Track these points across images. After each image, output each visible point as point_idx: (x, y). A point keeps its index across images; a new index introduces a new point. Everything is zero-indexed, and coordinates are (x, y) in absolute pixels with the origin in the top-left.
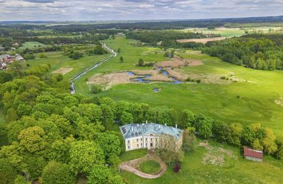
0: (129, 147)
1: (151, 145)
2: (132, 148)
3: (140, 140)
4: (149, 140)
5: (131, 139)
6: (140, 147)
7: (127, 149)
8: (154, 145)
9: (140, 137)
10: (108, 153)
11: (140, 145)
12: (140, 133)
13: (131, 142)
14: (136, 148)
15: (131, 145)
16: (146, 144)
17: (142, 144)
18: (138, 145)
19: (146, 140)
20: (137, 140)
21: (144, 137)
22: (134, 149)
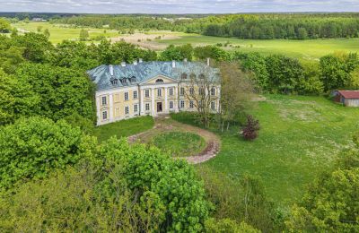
0: (105, 116)
1: (160, 107)
2: (112, 118)
3: (131, 96)
4: (153, 95)
5: (111, 94)
6: (132, 115)
7: (100, 122)
8: (166, 109)
9: (131, 89)
11: (131, 110)
12: (132, 79)
13: (110, 101)
14: (123, 117)
15: (111, 109)
16: (147, 107)
17: (136, 106)
18: (127, 109)
19: (147, 95)
20: (126, 95)
21: (142, 88)
22: (118, 119)
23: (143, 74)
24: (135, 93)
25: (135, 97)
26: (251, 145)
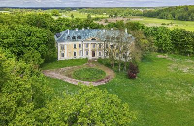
0: (62, 55)
1: (94, 54)
2: (66, 57)
3: (77, 47)
4: (90, 47)
5: (66, 44)
6: (78, 57)
7: (60, 58)
8: (97, 55)
9: (78, 43)
10: (25, 46)
11: (78, 54)
12: (79, 37)
13: (66, 48)
14: (73, 57)
15: (66, 52)
16: (87, 53)
17: (80, 52)
18: (75, 53)
19: (87, 47)
20: (75, 45)
21: (84, 42)
22: (70, 58)
23: (86, 35)
24: (80, 45)
25: (80, 47)
26: (131, 82)
